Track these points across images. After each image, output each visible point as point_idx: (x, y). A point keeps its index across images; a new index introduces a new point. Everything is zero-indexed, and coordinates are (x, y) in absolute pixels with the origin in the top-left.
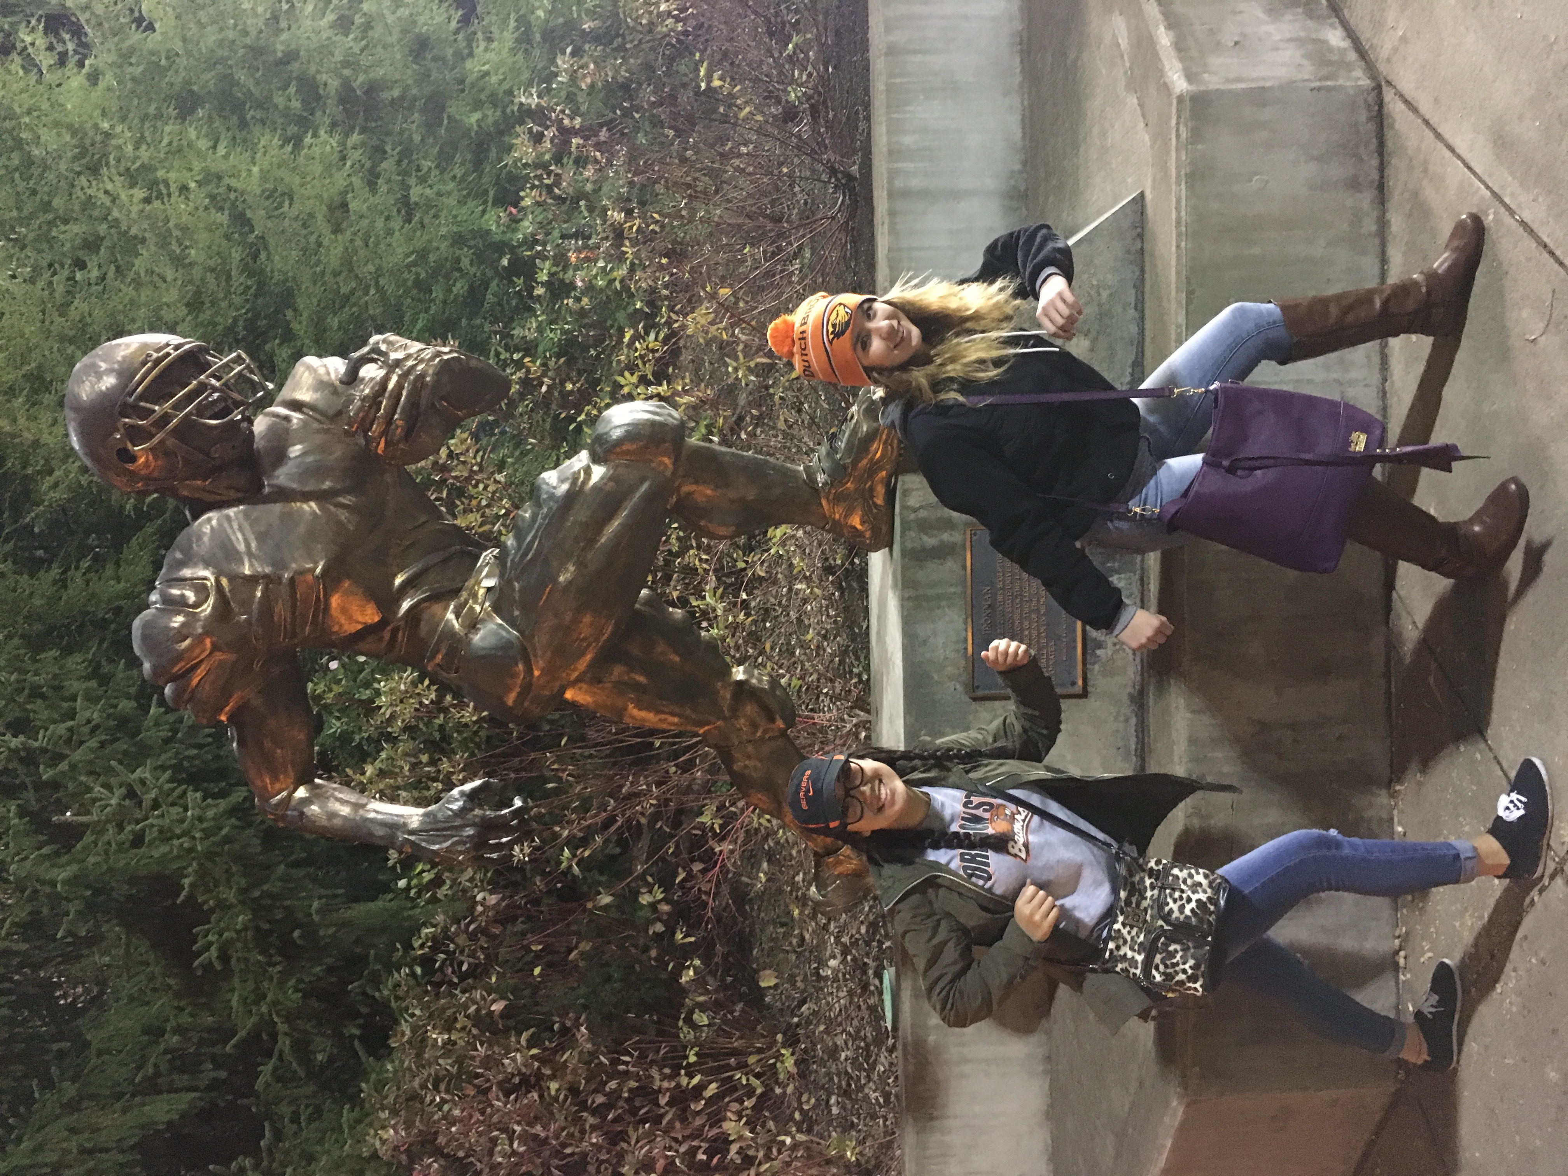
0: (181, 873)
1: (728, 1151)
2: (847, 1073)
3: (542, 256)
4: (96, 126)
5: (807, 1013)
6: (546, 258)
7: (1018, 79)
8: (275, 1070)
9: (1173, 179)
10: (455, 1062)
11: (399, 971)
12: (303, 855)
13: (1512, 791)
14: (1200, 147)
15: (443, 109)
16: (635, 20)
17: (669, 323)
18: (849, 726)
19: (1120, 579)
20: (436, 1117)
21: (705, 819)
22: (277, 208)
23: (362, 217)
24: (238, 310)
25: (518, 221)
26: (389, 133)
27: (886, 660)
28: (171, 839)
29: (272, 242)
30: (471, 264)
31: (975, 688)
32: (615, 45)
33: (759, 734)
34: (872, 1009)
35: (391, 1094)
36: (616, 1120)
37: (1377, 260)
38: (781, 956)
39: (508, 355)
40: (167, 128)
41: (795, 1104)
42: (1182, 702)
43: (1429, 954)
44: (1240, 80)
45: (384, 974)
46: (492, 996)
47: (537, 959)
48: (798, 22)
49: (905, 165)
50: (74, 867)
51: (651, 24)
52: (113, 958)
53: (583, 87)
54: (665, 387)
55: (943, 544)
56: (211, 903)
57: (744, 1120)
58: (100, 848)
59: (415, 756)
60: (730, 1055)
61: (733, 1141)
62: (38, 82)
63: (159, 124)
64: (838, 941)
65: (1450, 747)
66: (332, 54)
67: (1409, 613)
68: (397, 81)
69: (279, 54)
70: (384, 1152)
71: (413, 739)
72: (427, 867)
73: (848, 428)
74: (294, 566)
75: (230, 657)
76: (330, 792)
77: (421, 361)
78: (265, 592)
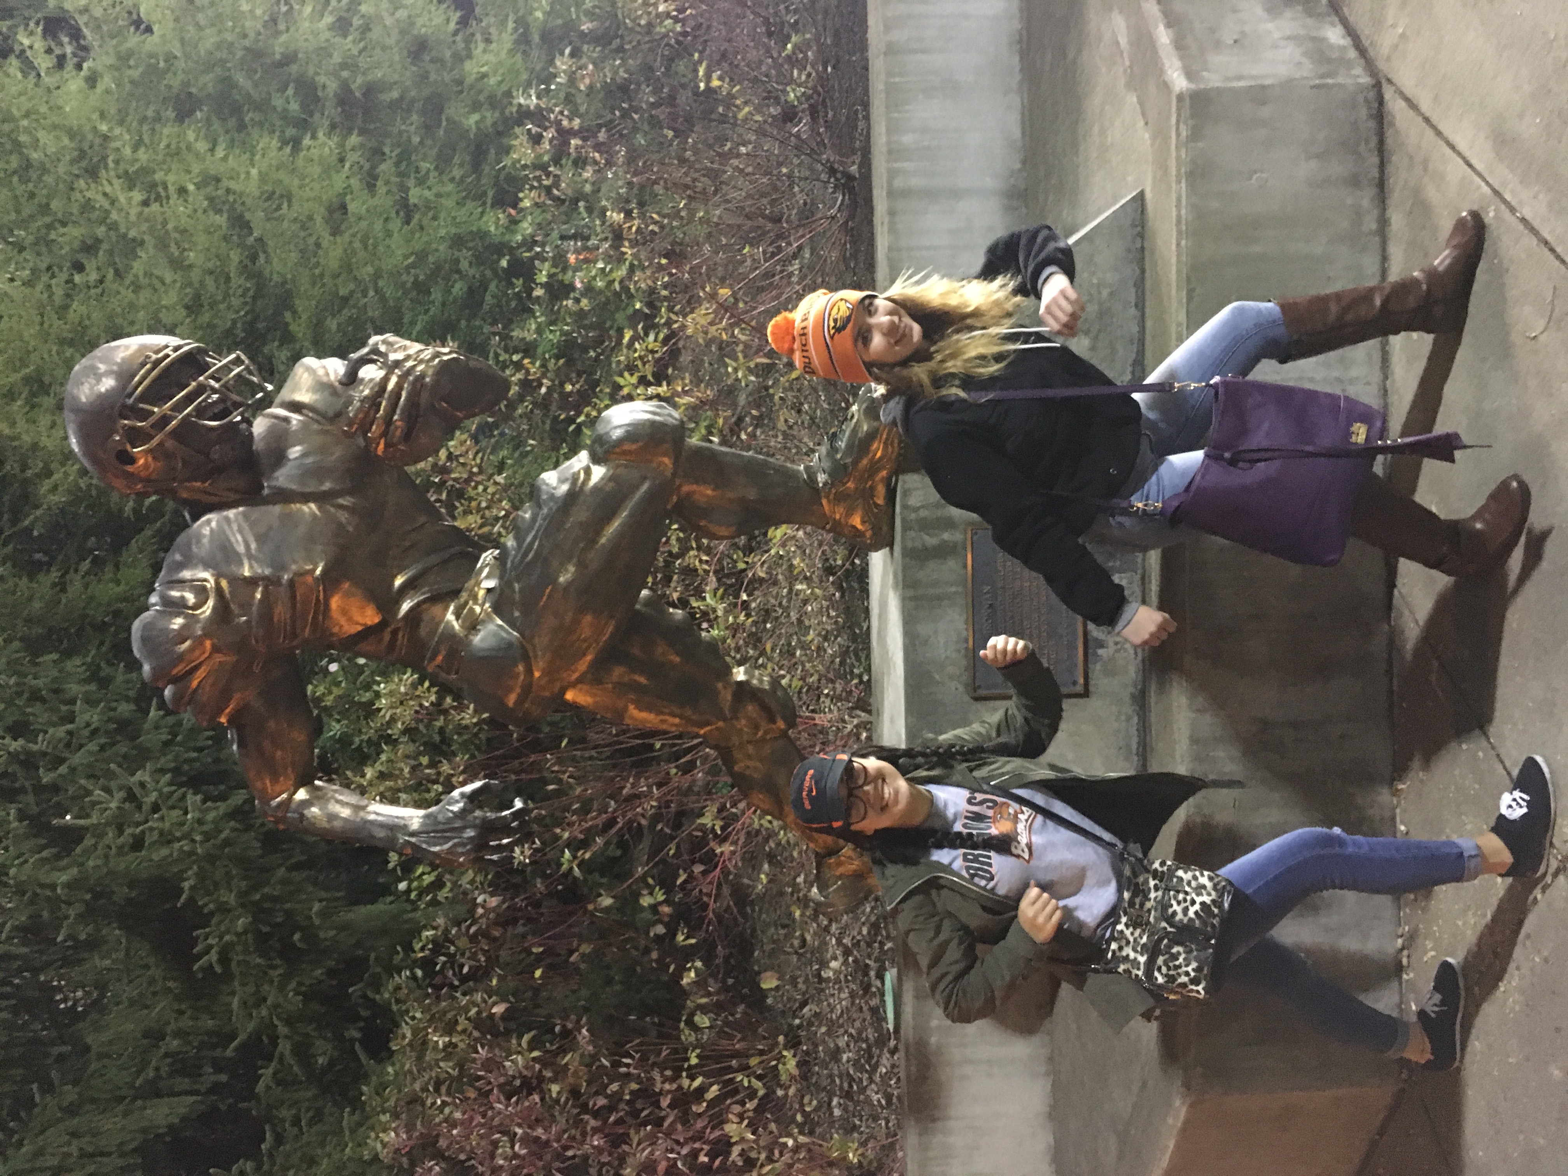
0: (180, 876)
1: (730, 1153)
2: (848, 1075)
3: (541, 257)
4: (94, 129)
5: (808, 1015)
6: (545, 259)
7: (1017, 78)
8: (276, 1073)
9: (1174, 178)
10: (456, 1065)
11: (399, 973)
12: (304, 858)
13: (1515, 789)
14: (1199, 144)
15: (442, 111)
16: (633, 21)
17: (669, 324)
18: (850, 727)
20: (437, 1120)
21: (707, 820)
22: (275, 210)
23: (360, 218)
24: (236, 312)
25: (517, 223)
26: (387, 135)
27: (887, 660)
28: (171, 842)
29: (270, 244)
30: (470, 266)
31: (976, 688)
32: (614, 46)
33: (759, 735)
34: (874, 1011)
35: (392, 1097)
36: (617, 1123)
37: (1378, 259)
38: (783, 957)
39: (507, 356)
40: (166, 131)
41: (797, 1106)
42: (1184, 701)
43: (1433, 953)
44: (1239, 78)
45: (384, 977)
46: (494, 998)
47: (539, 960)
48: (796, 22)
49: (906, 165)
50: (74, 871)
51: (650, 25)
52: (114, 961)
53: (582, 87)
54: (665, 388)
55: (944, 543)
56: (212, 906)
57: (746, 1122)
58: (100, 851)
59: (415, 758)
60: (732, 1056)
61: (736, 1143)
62: (37, 85)
63: (158, 127)
64: (839, 942)
65: (1453, 744)
66: (330, 56)
67: (1412, 612)
68: (395, 83)
69: (278, 57)
70: (385, 1155)
71: (414, 741)
72: (428, 869)
73: (848, 428)
74: (294, 567)
75: (230, 659)
76: (330, 794)
77: (421, 361)
78: (265, 594)
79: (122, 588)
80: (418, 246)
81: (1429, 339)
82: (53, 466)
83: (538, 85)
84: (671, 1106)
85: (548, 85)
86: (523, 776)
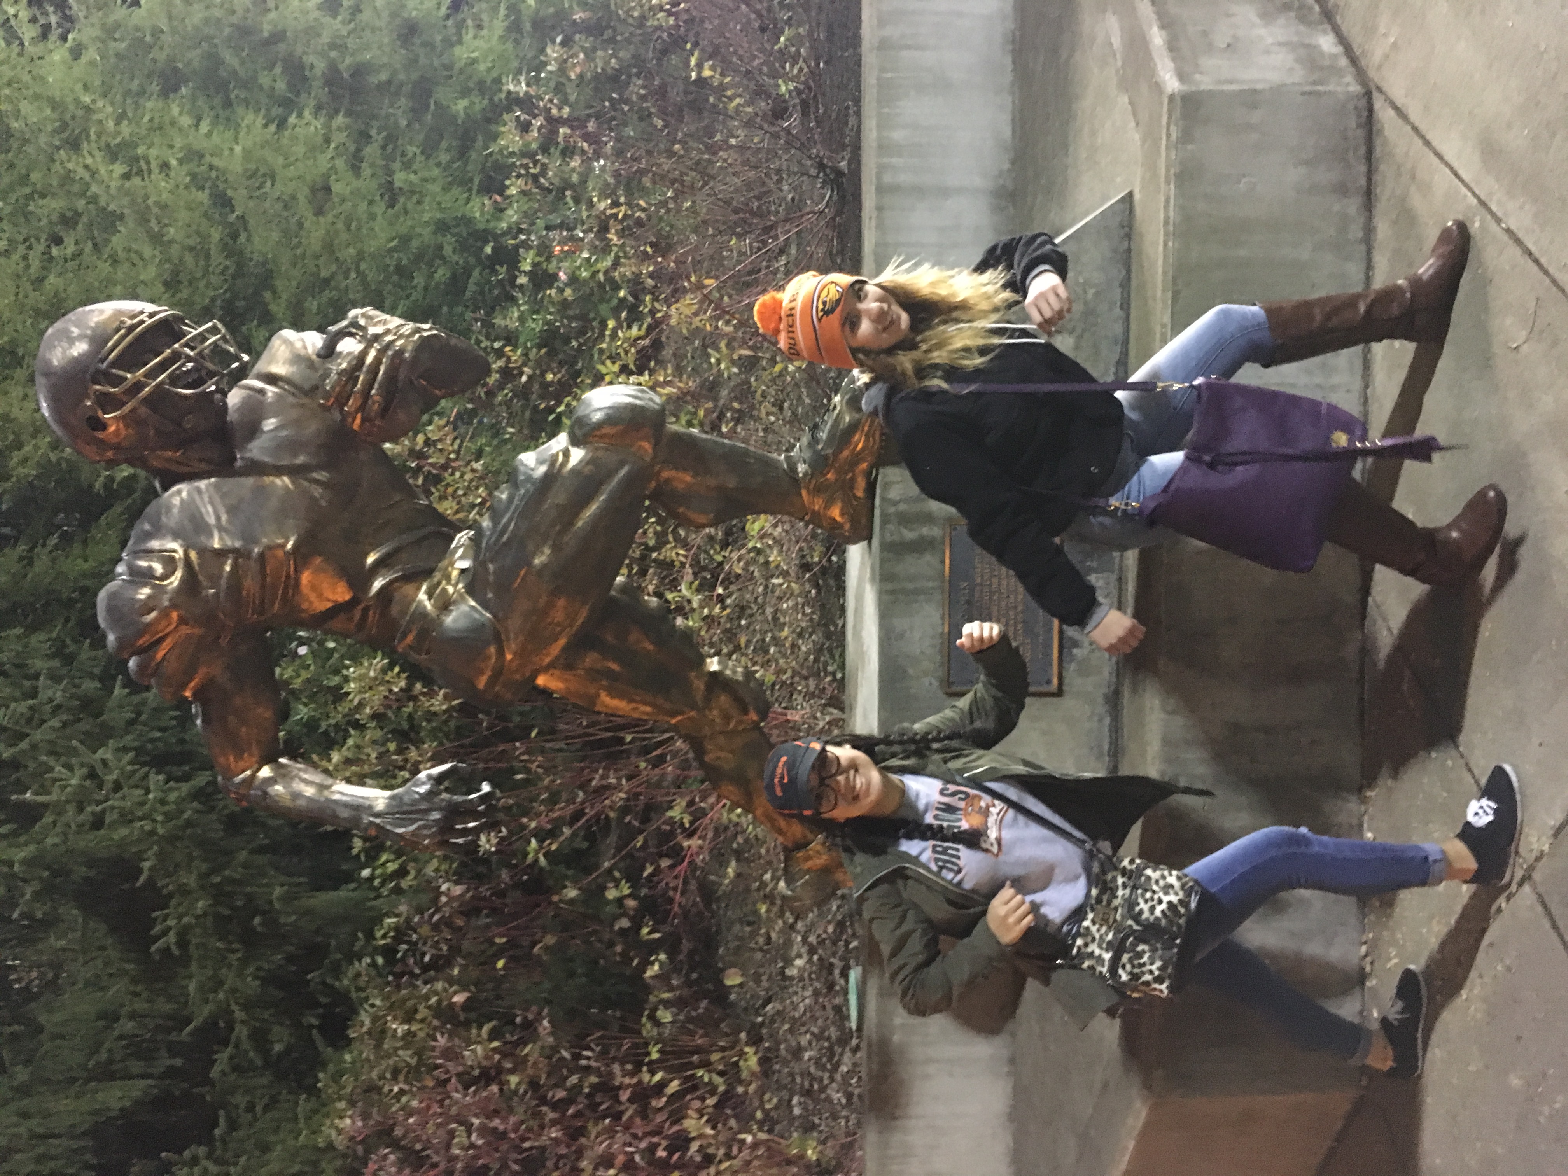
0: (140, 857)
1: (688, 1149)
2: (809, 1074)
3: (525, 244)
4: (77, 101)
5: (771, 1013)
6: (531, 247)
7: (1008, 77)
8: (231, 1058)
9: (1162, 179)
10: (415, 1053)
11: (360, 961)
12: (266, 841)
13: (1482, 796)
14: (1190, 147)
15: (429, 96)
16: (627, 12)
17: (653, 312)
18: (821, 724)
19: (1097, 579)
20: (394, 1109)
21: (675, 813)
22: (259, 188)
23: (343, 201)
24: (215, 289)
25: (502, 210)
26: (374, 117)
27: (862, 654)
28: (131, 821)
29: (252, 222)
30: (454, 252)
31: (950, 684)
32: (605, 37)
33: (732, 725)
34: (838, 1010)
35: (349, 1083)
36: (575, 1116)
37: (1363, 266)
38: (747, 955)
39: (488, 343)
40: (149, 105)
41: (757, 1103)
42: (1157, 702)
43: (1395, 961)
44: (1231, 82)
45: (344, 964)
46: (454, 988)
47: (500, 952)
48: (790, 18)
49: (894, 160)
50: (32, 848)
51: (643, 17)
52: (69, 941)
53: (573, 76)
54: (647, 377)
55: (922, 538)
56: (171, 887)
57: (705, 1118)
58: (59, 829)
59: (384, 744)
60: (693, 1053)
61: (693, 1139)
62: (20, 54)
63: (141, 101)
64: (805, 940)
65: (1422, 753)
66: (319, 35)
67: (1385, 619)
68: (384, 65)
69: (266, 34)
70: (340, 1142)
71: (382, 728)
72: (392, 857)
73: (830, 419)
74: (265, 541)
75: (197, 631)
76: (295, 772)
77: (401, 336)
78: (235, 566)
79: (91, 563)
80: (403, 230)
81: (1411, 347)
82: (24, 437)
83: (529, 72)
84: (629, 1100)
85: (539, 73)
86: (491, 764)
